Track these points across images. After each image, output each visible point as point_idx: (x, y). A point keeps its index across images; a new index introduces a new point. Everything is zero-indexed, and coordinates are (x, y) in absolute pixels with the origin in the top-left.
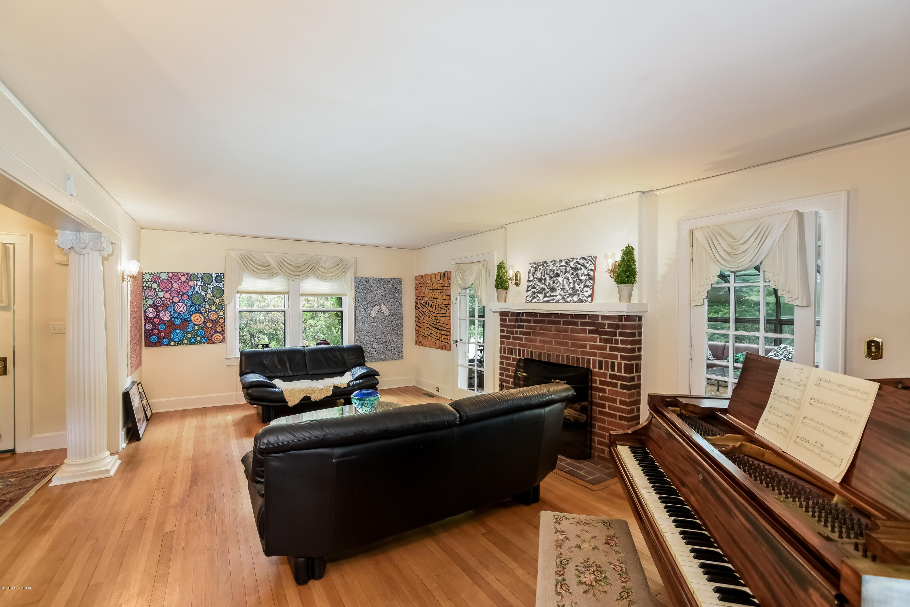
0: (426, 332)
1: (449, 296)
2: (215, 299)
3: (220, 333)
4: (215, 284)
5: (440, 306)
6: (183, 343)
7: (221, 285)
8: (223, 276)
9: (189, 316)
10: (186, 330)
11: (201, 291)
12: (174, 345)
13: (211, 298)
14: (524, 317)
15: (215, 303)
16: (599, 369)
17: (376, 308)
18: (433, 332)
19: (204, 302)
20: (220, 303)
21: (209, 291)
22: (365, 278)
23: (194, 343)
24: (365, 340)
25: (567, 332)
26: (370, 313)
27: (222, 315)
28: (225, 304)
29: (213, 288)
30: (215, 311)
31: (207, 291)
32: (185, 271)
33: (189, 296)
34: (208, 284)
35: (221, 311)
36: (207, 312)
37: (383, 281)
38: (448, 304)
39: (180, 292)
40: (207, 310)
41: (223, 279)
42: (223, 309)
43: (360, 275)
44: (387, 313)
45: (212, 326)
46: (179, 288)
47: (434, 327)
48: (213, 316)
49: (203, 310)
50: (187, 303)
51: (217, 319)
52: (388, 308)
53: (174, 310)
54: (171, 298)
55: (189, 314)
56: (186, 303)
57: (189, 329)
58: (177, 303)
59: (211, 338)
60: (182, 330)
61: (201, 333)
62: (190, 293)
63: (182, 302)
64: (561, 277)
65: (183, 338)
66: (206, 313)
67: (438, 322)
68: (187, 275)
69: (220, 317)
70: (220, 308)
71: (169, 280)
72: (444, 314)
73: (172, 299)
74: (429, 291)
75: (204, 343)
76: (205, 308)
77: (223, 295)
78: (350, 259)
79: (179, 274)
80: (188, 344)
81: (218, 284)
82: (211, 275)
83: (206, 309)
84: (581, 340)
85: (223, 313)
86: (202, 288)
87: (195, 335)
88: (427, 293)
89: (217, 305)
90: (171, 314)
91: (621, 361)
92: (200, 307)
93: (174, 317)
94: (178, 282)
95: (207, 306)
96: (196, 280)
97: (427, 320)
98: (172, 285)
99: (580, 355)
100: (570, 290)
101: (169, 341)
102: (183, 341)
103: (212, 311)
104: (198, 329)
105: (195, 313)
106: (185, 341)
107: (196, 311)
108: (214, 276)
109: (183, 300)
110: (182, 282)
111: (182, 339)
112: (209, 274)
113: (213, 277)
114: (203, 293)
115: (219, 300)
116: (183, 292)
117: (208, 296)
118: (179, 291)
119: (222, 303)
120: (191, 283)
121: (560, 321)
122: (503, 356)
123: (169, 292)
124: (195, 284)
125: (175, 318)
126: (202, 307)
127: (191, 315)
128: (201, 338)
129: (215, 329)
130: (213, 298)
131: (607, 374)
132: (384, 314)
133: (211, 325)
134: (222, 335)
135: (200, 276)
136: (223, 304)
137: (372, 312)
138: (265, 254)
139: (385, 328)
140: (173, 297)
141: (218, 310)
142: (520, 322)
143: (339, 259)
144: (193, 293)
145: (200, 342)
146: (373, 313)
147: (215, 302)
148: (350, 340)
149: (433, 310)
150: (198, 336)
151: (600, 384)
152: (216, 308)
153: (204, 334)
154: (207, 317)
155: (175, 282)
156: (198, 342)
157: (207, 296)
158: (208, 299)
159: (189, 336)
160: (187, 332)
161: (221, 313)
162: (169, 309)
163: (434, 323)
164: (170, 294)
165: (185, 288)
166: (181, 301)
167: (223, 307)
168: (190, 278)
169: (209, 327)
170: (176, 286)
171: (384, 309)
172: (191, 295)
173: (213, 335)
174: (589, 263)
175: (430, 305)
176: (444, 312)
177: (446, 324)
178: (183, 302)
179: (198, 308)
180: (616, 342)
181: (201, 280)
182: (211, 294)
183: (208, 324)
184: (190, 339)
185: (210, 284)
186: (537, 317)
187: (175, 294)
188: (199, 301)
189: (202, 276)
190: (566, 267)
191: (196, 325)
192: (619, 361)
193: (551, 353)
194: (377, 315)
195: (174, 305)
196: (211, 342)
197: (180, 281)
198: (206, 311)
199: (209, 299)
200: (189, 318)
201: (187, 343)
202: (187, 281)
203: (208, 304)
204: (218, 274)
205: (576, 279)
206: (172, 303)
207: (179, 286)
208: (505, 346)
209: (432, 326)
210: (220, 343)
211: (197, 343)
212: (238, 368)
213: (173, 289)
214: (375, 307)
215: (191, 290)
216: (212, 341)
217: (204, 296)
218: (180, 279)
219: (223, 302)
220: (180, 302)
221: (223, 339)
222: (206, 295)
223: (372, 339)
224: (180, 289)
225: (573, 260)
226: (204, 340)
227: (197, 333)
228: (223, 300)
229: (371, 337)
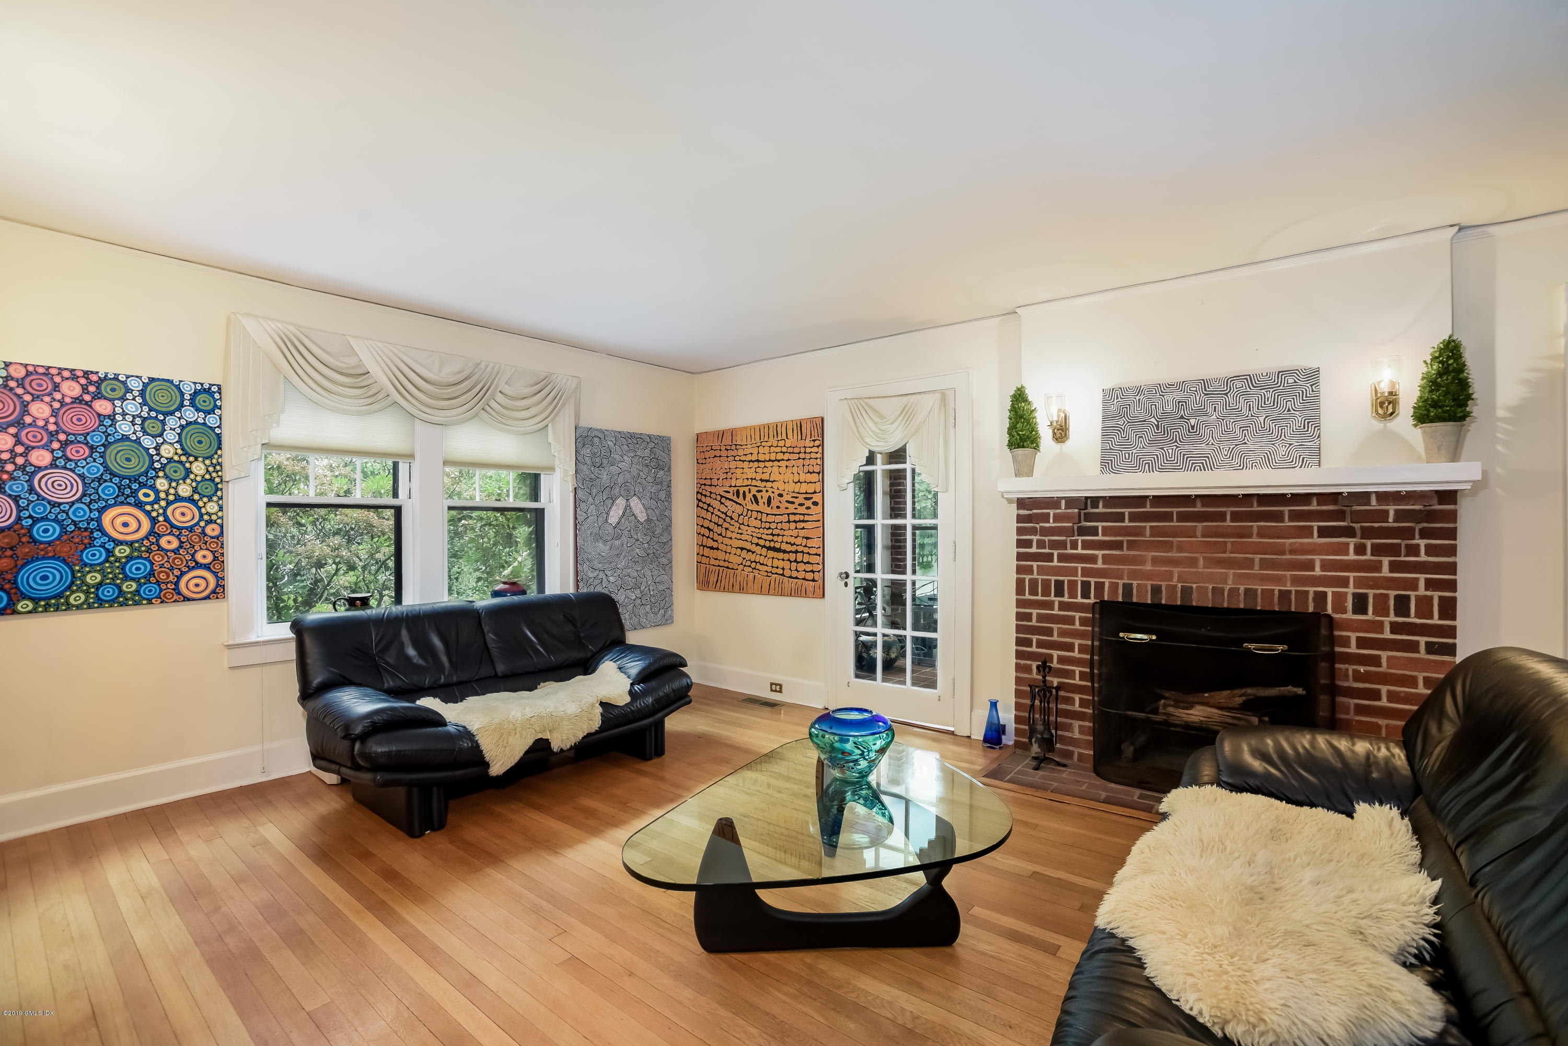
0: (735, 560)
1: (819, 473)
2: (191, 463)
3: (207, 567)
4: (189, 414)
5: (787, 497)
6: (67, 603)
7: (212, 421)
8: (220, 394)
9: (95, 515)
10: (82, 560)
11: (140, 434)
12: (30, 612)
13: (176, 458)
14: (1101, 509)
15: (192, 476)
16: (1355, 612)
17: (621, 502)
18: (762, 560)
19: (152, 469)
20: (207, 477)
21: (171, 436)
22: (597, 430)
23: (112, 603)
24: (596, 582)
25: (1250, 536)
26: (608, 514)
27: (216, 514)
28: (226, 479)
29: (182, 427)
30: (190, 500)
31: (161, 435)
32: (81, 365)
33: (92, 449)
34: (166, 414)
35: (210, 500)
36: (163, 503)
37: (633, 439)
38: (815, 492)
39: (57, 432)
40: (162, 495)
41: (218, 403)
42: (219, 493)
43: (585, 423)
44: (642, 517)
45: (181, 547)
46: (52, 420)
47: (764, 547)
48: (182, 515)
49: (147, 495)
50: (85, 471)
51: (197, 524)
52: (643, 505)
53: (32, 490)
54: (20, 449)
55: (94, 506)
56: (80, 471)
57: (94, 555)
58: (46, 468)
59: (177, 584)
60: (64, 561)
61: (138, 568)
62: (97, 439)
63: (65, 468)
64: (1214, 417)
65: (69, 587)
66: (156, 506)
67: (778, 535)
68: (87, 378)
69: (206, 517)
70: (210, 491)
71: (11, 389)
72: (800, 514)
73: (25, 454)
74: (746, 465)
75: (150, 602)
76: (153, 487)
77: (219, 452)
78: (567, 380)
79: (54, 371)
80: (90, 607)
81: (202, 415)
82: (178, 387)
83: (157, 492)
84: (1292, 552)
85: (216, 508)
86: (142, 424)
87: (116, 577)
88: (739, 471)
89: (198, 483)
90: (18, 506)
91: (1429, 593)
92: (135, 486)
93: (30, 517)
94: (47, 399)
95: (162, 484)
96: (123, 399)
97: (740, 531)
98: (26, 406)
99: (1291, 586)
100: (1245, 443)
101: (10, 599)
102: (68, 597)
103: (178, 499)
104: (126, 557)
105: (115, 504)
106: (77, 598)
107: (121, 499)
108: (188, 390)
109: (70, 460)
110: (68, 400)
111: (65, 590)
112: (171, 382)
113: (182, 394)
114: (147, 442)
115: (203, 467)
116: (68, 434)
117: (167, 451)
118: (52, 428)
119: (214, 475)
120: (102, 407)
121: (1224, 513)
122: (1029, 600)
123: (12, 430)
124: (118, 410)
125: (36, 521)
126: (143, 485)
127: (101, 511)
128: (140, 585)
129: (188, 557)
130: (184, 458)
131: (1382, 623)
132: (636, 518)
133: (175, 544)
134: (215, 574)
135: (135, 385)
136: (217, 480)
137: (611, 513)
138: (353, 342)
139: (638, 550)
140: (29, 449)
141: (202, 496)
142: (1085, 521)
143: (542, 377)
144: (111, 439)
145: (137, 599)
146: (615, 515)
147: (188, 472)
148: (563, 583)
149: (762, 507)
150: (126, 578)
151: (1358, 647)
152: (195, 490)
153: (151, 573)
154: (161, 519)
155: (35, 398)
156: (126, 600)
157: (163, 452)
158: (164, 461)
159: (93, 578)
160: (86, 565)
161: (212, 507)
162: (11, 488)
163: (764, 537)
164: (16, 436)
165: (79, 420)
166: (61, 462)
167: (217, 489)
168: (98, 388)
169: (168, 551)
170: (40, 410)
171: (636, 505)
172: (103, 445)
173: (183, 574)
174: (1301, 383)
175: (749, 496)
176: (802, 510)
177: (807, 538)
178: (71, 465)
179: (130, 487)
180: (1414, 550)
181: (139, 400)
182: (177, 446)
183: (163, 542)
184: (97, 589)
185: (172, 413)
186: (1145, 507)
187: (35, 437)
188: (136, 466)
189: (145, 385)
190: (1226, 394)
191: (119, 543)
192: (1422, 591)
193: (1194, 586)
194: (623, 520)
195: (33, 474)
196: (176, 597)
197: (58, 396)
198: (157, 500)
199: (170, 460)
200: (92, 520)
201: (83, 604)
202: (87, 398)
203: (166, 477)
204: (202, 384)
205: (1262, 419)
206: (23, 468)
207: (55, 413)
208: (1035, 576)
209: (757, 544)
210: (207, 598)
211: (121, 601)
212: (291, 672)
213: (28, 420)
214: (618, 501)
215: (103, 429)
216: (179, 593)
217: (152, 452)
218: (56, 387)
219: (217, 472)
220: (57, 467)
221: (217, 585)
222: (157, 448)
223: (612, 579)
224: (55, 423)
225: (1248, 379)
226: (149, 589)
227: (123, 569)
228: (218, 468)
229: (609, 573)
